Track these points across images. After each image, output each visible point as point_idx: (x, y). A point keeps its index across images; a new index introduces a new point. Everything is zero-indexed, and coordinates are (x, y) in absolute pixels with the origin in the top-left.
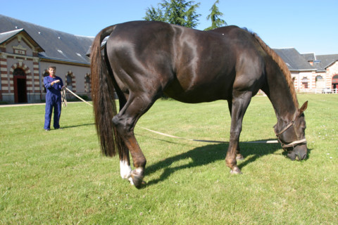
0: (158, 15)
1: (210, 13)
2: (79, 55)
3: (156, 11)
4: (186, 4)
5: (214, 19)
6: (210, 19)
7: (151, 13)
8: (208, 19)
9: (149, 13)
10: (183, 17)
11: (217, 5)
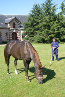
0: (38, 7)
1: (61, 6)
2: (2, 24)
3: (38, 5)
4: (51, 4)
5: (62, 9)
6: (61, 8)
7: (36, 6)
8: (60, 8)
9: (34, 6)
10: (51, 10)
11: (64, 3)
